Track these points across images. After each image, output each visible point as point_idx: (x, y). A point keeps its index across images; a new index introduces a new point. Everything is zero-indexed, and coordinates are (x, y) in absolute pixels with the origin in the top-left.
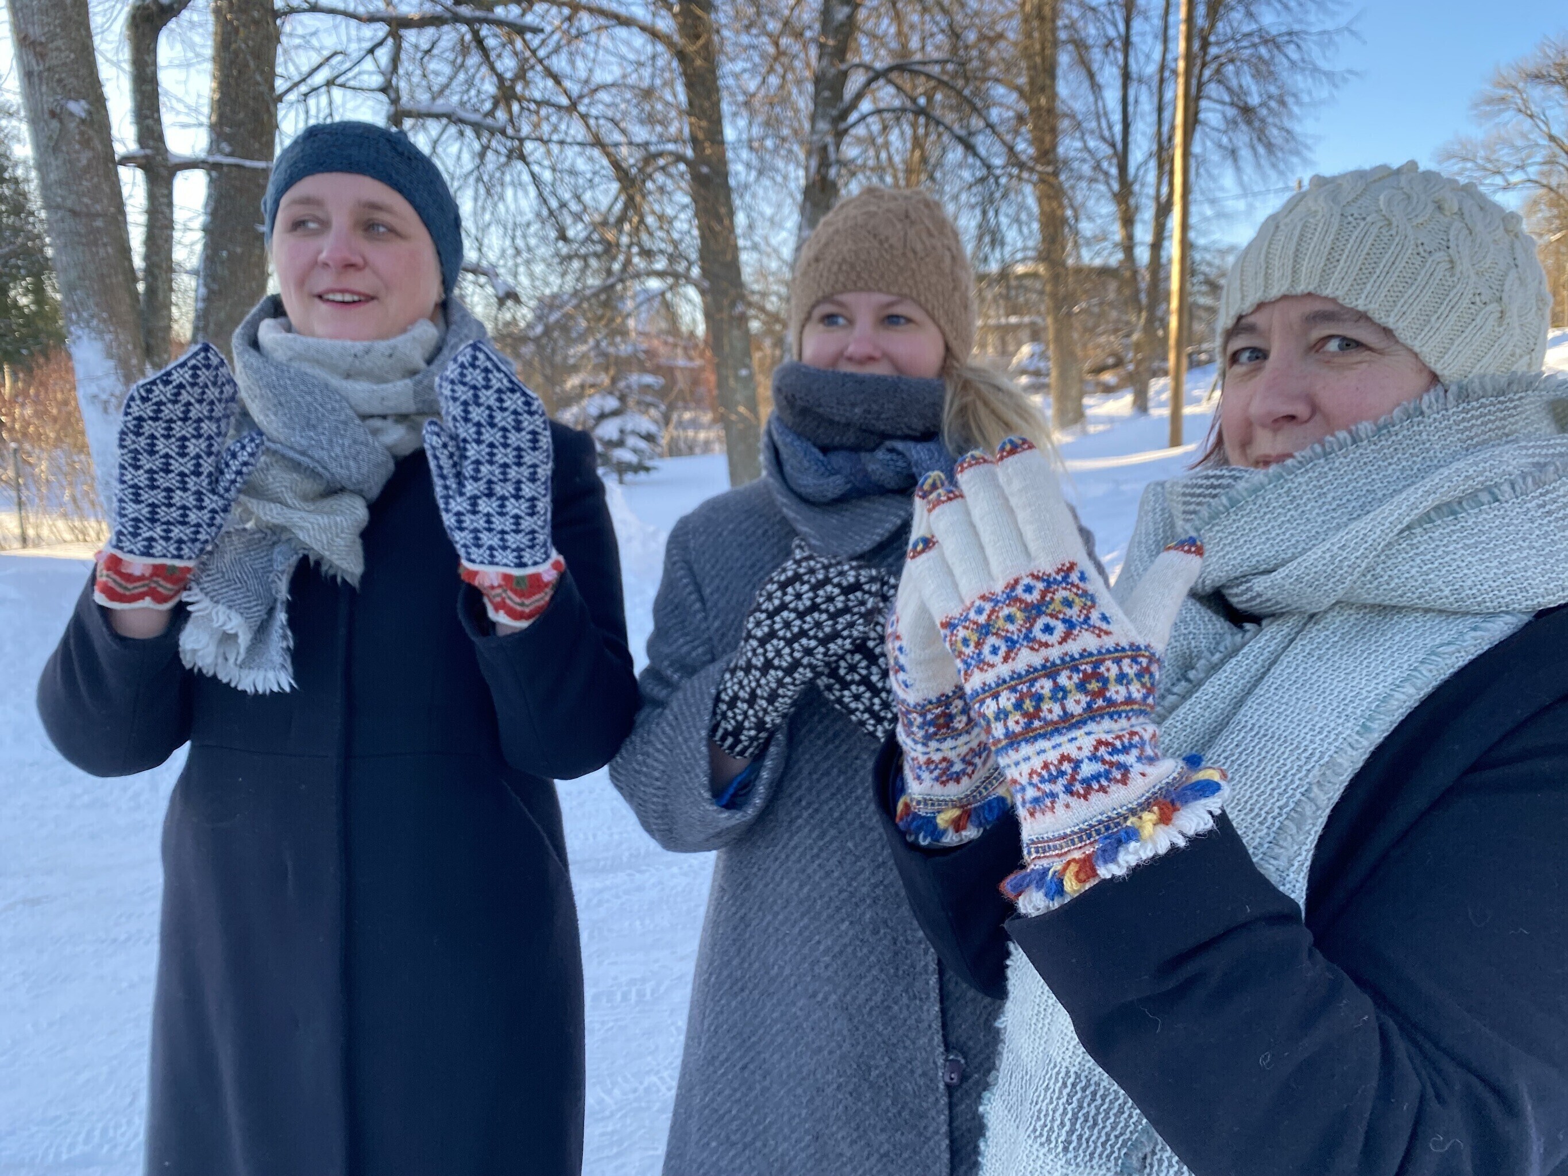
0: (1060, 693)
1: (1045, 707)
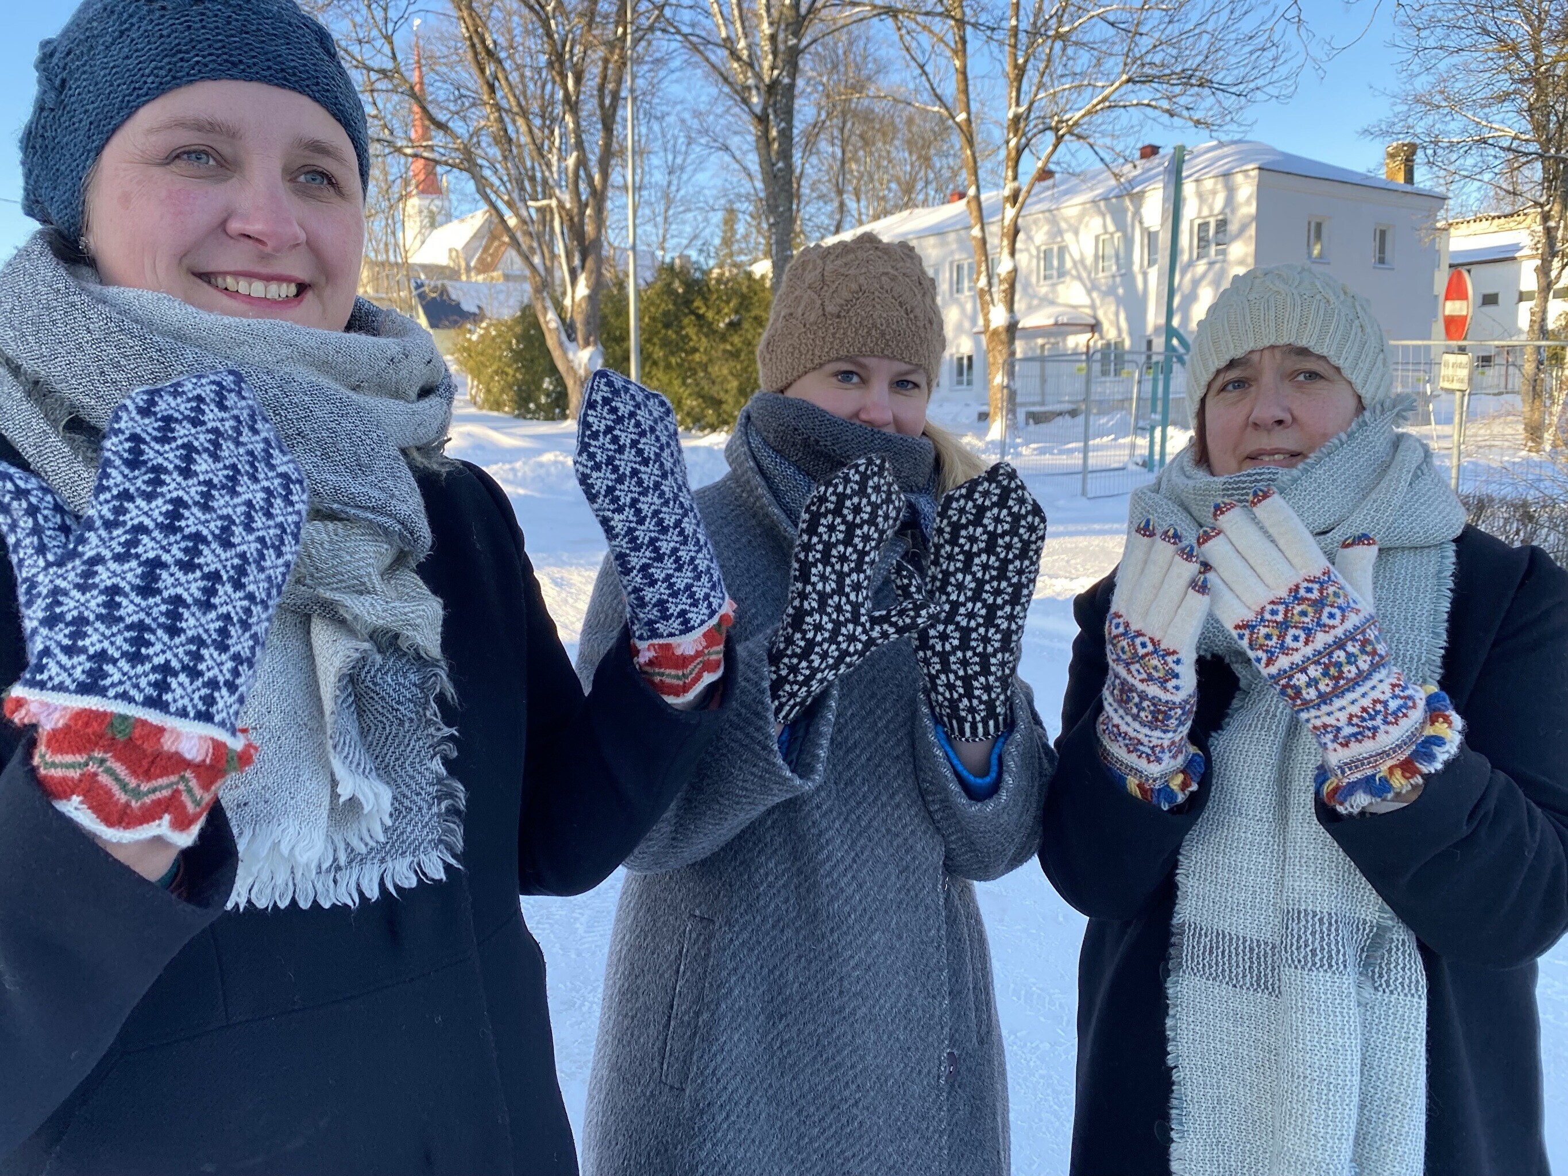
0: (1351, 659)
1: (1345, 669)
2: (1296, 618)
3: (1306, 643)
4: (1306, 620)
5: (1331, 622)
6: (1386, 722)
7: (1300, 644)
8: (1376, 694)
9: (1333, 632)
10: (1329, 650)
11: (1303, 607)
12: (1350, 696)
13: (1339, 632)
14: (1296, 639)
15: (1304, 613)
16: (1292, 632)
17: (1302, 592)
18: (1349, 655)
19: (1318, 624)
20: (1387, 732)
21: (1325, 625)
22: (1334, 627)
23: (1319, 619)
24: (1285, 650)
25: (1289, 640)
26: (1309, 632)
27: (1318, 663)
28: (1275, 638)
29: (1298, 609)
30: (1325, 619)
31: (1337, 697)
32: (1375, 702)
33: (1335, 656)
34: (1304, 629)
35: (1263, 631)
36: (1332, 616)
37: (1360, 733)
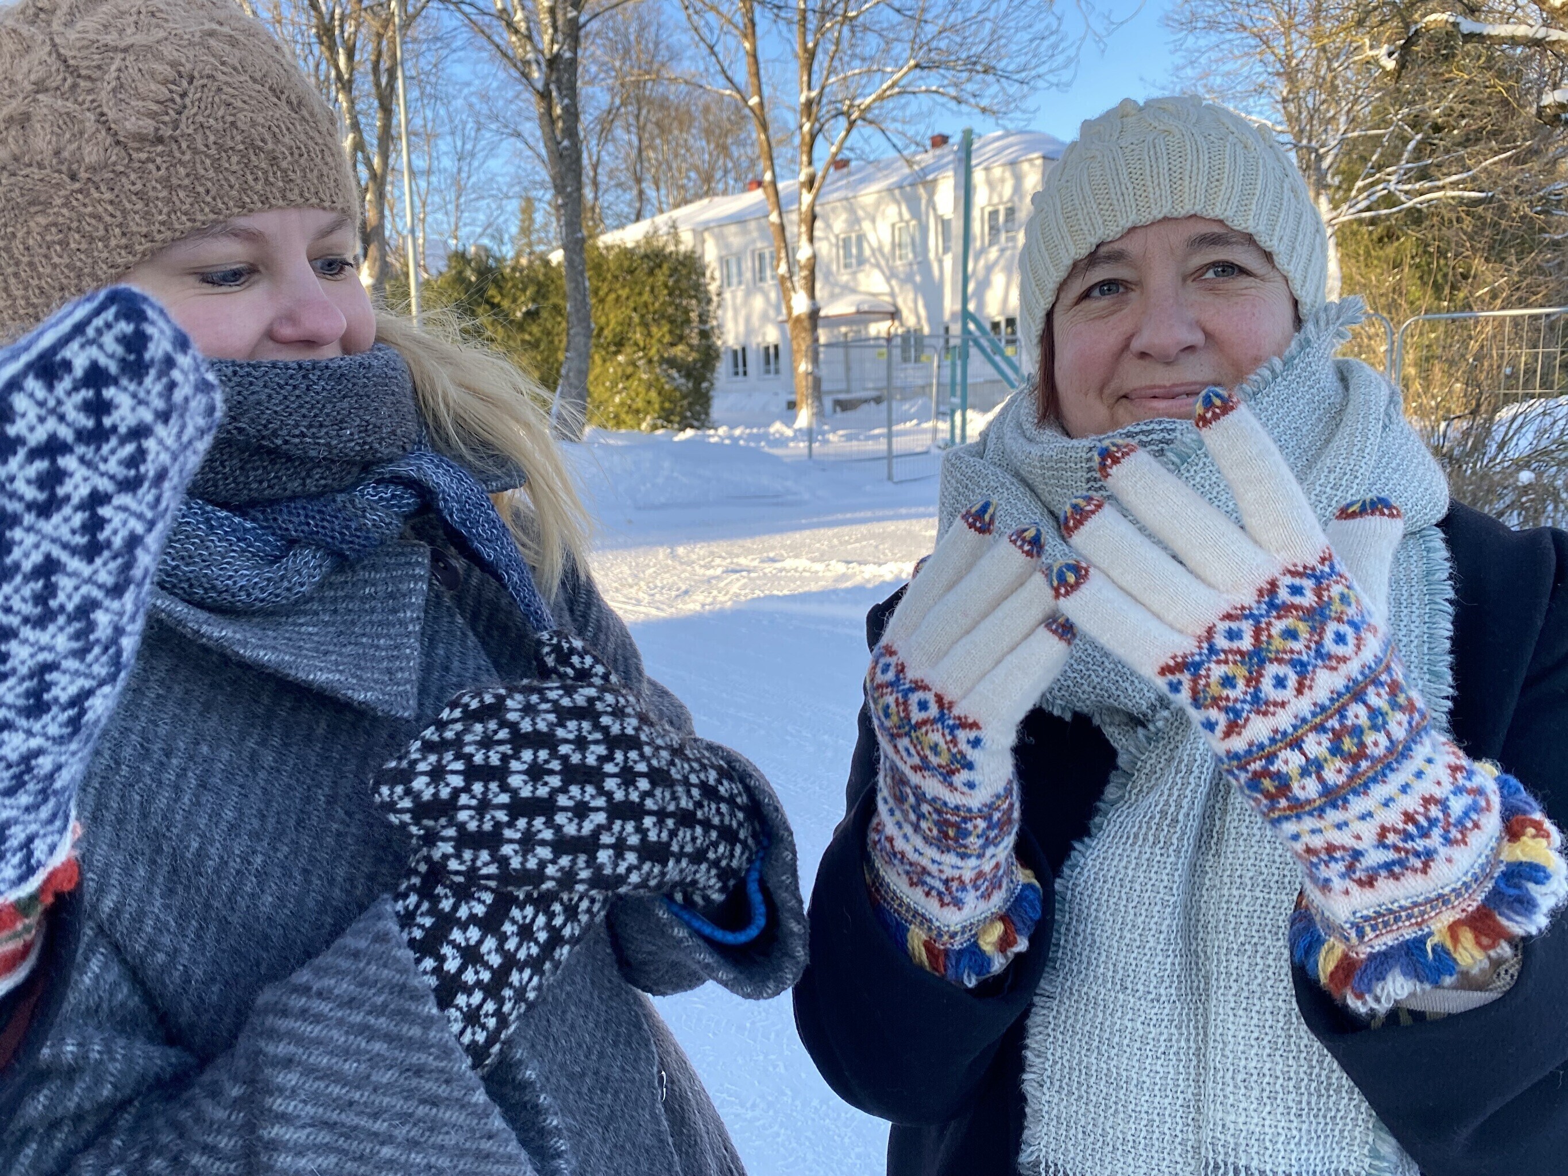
2: (1278, 643)
3: (1300, 691)
4: (1297, 646)
5: (1340, 650)
6: (1448, 841)
7: (1288, 694)
8: (1425, 787)
9: (1343, 669)
10: (1338, 704)
11: (1289, 622)
12: (1379, 792)
13: (1353, 668)
14: (1280, 682)
15: (1291, 634)
16: (1272, 670)
17: (1283, 595)
18: (1374, 713)
19: (1319, 654)
20: (1449, 860)
21: (1330, 657)
22: (1344, 660)
23: (1319, 644)
24: (1260, 705)
25: (1267, 685)
26: (1302, 669)
27: (1320, 728)
28: (1241, 684)
29: (1278, 626)
30: (1329, 644)
31: (1356, 793)
32: (1427, 801)
33: (1350, 714)
34: (1293, 663)
35: (1217, 671)
36: (1340, 638)
37: (1401, 863)
